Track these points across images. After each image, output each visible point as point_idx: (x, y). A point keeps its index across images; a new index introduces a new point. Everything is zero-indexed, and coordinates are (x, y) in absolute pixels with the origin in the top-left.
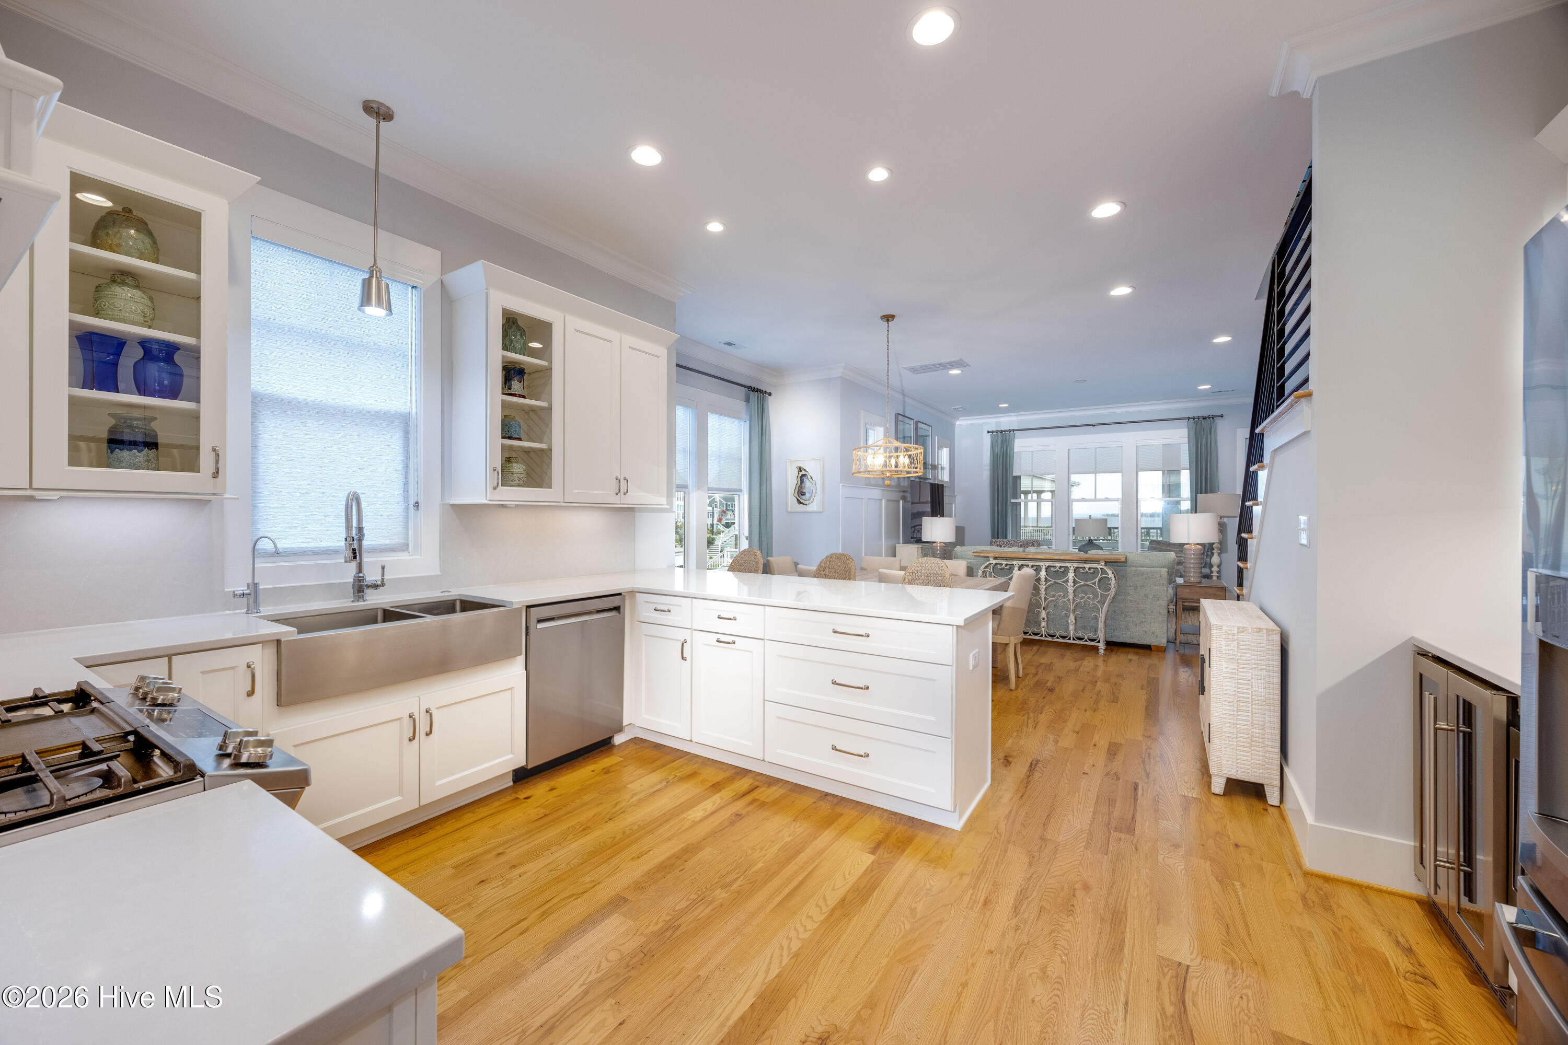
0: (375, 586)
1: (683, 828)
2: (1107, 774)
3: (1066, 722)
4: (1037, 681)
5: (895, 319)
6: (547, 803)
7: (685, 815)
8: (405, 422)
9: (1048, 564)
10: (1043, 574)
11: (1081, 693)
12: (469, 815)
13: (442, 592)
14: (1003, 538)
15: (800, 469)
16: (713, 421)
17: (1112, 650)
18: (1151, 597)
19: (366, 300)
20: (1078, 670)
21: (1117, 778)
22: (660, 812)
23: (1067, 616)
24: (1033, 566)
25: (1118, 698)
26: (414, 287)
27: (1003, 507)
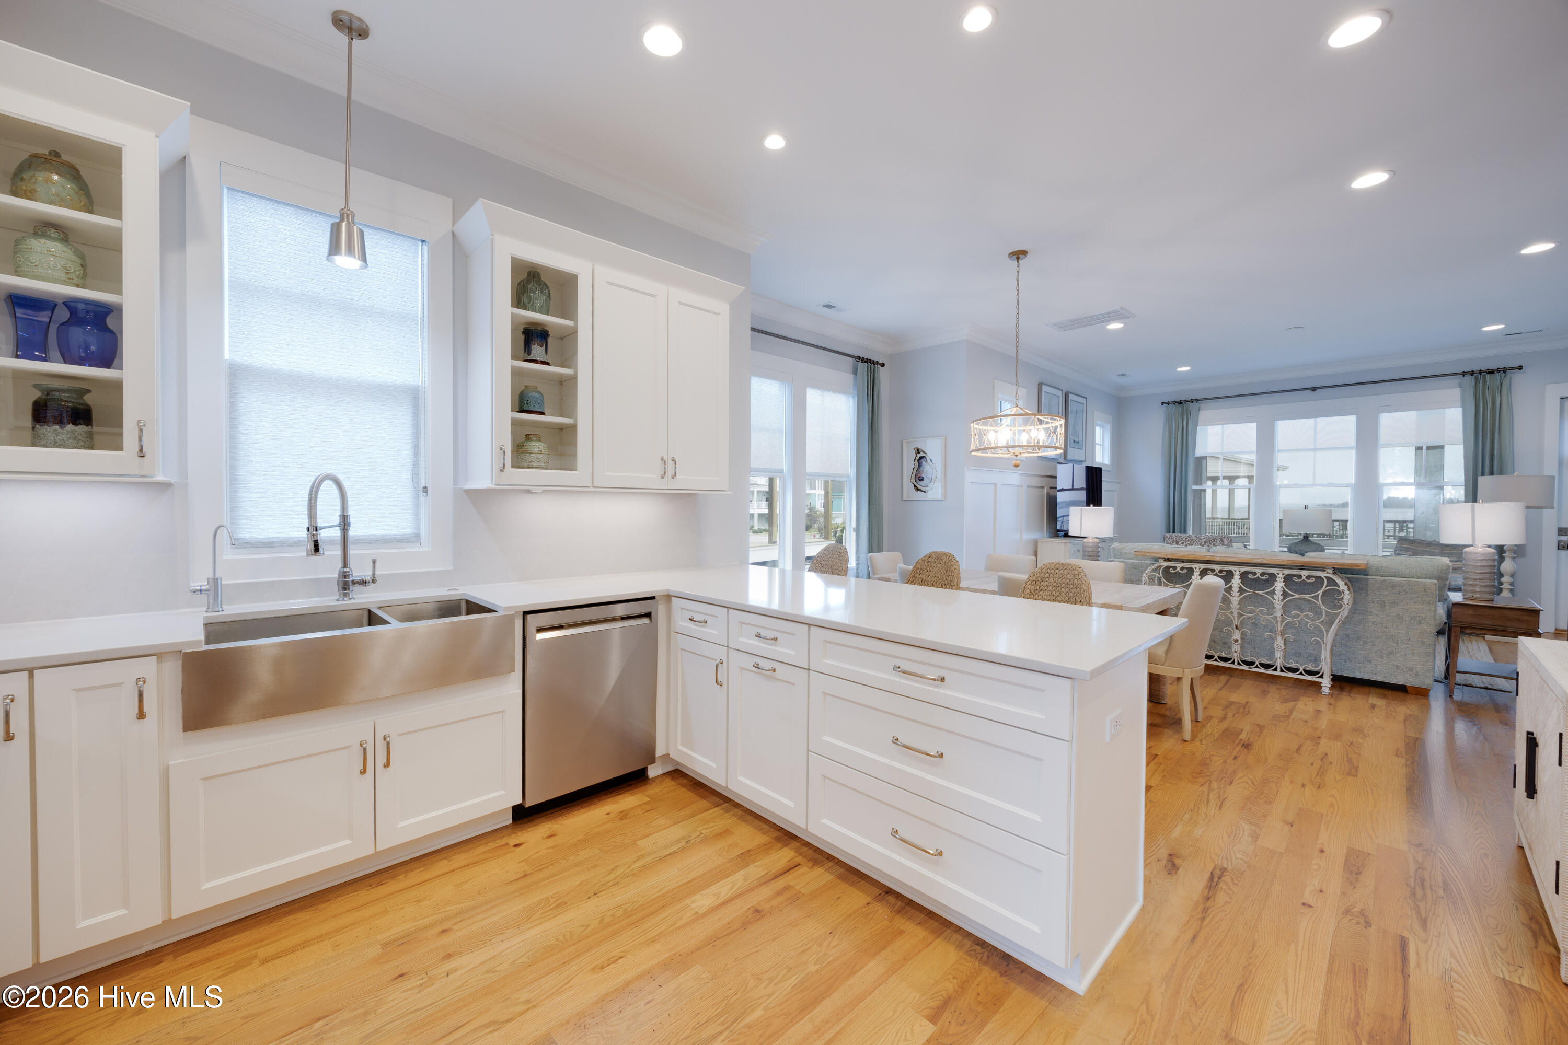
0: (363, 583)
1: (679, 924)
2: (1347, 912)
3: (1271, 803)
4: (1226, 730)
5: (1028, 256)
6: (535, 856)
7: (688, 901)
8: (414, 396)
9: (1243, 569)
10: (1236, 581)
11: (1295, 755)
12: (444, 862)
13: (448, 591)
14: (1181, 533)
15: (918, 451)
16: (814, 397)
17: (1342, 689)
18: (1408, 619)
19: (334, 249)
20: (1289, 717)
21: (1366, 922)
22: (660, 891)
23: (1273, 639)
24: (1221, 571)
25: (1357, 768)
26: (423, 241)
27: (1181, 495)
